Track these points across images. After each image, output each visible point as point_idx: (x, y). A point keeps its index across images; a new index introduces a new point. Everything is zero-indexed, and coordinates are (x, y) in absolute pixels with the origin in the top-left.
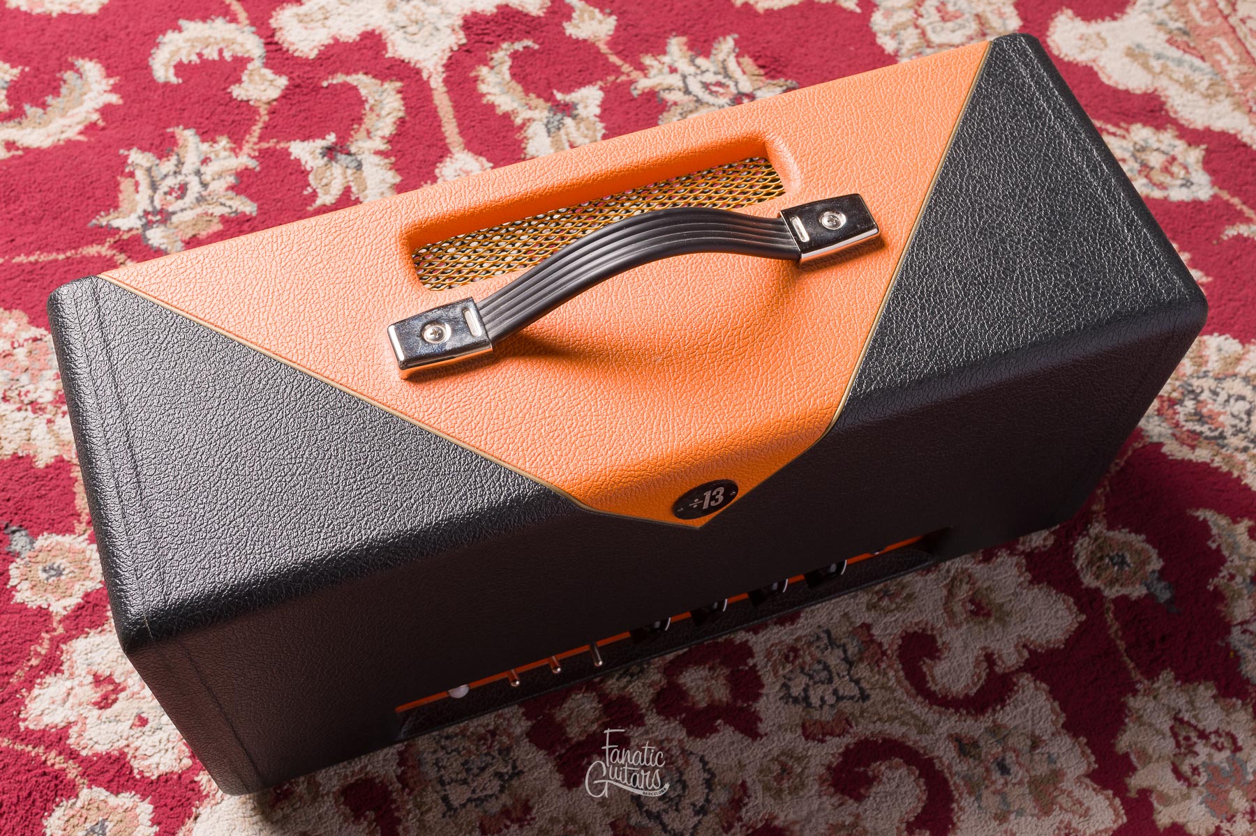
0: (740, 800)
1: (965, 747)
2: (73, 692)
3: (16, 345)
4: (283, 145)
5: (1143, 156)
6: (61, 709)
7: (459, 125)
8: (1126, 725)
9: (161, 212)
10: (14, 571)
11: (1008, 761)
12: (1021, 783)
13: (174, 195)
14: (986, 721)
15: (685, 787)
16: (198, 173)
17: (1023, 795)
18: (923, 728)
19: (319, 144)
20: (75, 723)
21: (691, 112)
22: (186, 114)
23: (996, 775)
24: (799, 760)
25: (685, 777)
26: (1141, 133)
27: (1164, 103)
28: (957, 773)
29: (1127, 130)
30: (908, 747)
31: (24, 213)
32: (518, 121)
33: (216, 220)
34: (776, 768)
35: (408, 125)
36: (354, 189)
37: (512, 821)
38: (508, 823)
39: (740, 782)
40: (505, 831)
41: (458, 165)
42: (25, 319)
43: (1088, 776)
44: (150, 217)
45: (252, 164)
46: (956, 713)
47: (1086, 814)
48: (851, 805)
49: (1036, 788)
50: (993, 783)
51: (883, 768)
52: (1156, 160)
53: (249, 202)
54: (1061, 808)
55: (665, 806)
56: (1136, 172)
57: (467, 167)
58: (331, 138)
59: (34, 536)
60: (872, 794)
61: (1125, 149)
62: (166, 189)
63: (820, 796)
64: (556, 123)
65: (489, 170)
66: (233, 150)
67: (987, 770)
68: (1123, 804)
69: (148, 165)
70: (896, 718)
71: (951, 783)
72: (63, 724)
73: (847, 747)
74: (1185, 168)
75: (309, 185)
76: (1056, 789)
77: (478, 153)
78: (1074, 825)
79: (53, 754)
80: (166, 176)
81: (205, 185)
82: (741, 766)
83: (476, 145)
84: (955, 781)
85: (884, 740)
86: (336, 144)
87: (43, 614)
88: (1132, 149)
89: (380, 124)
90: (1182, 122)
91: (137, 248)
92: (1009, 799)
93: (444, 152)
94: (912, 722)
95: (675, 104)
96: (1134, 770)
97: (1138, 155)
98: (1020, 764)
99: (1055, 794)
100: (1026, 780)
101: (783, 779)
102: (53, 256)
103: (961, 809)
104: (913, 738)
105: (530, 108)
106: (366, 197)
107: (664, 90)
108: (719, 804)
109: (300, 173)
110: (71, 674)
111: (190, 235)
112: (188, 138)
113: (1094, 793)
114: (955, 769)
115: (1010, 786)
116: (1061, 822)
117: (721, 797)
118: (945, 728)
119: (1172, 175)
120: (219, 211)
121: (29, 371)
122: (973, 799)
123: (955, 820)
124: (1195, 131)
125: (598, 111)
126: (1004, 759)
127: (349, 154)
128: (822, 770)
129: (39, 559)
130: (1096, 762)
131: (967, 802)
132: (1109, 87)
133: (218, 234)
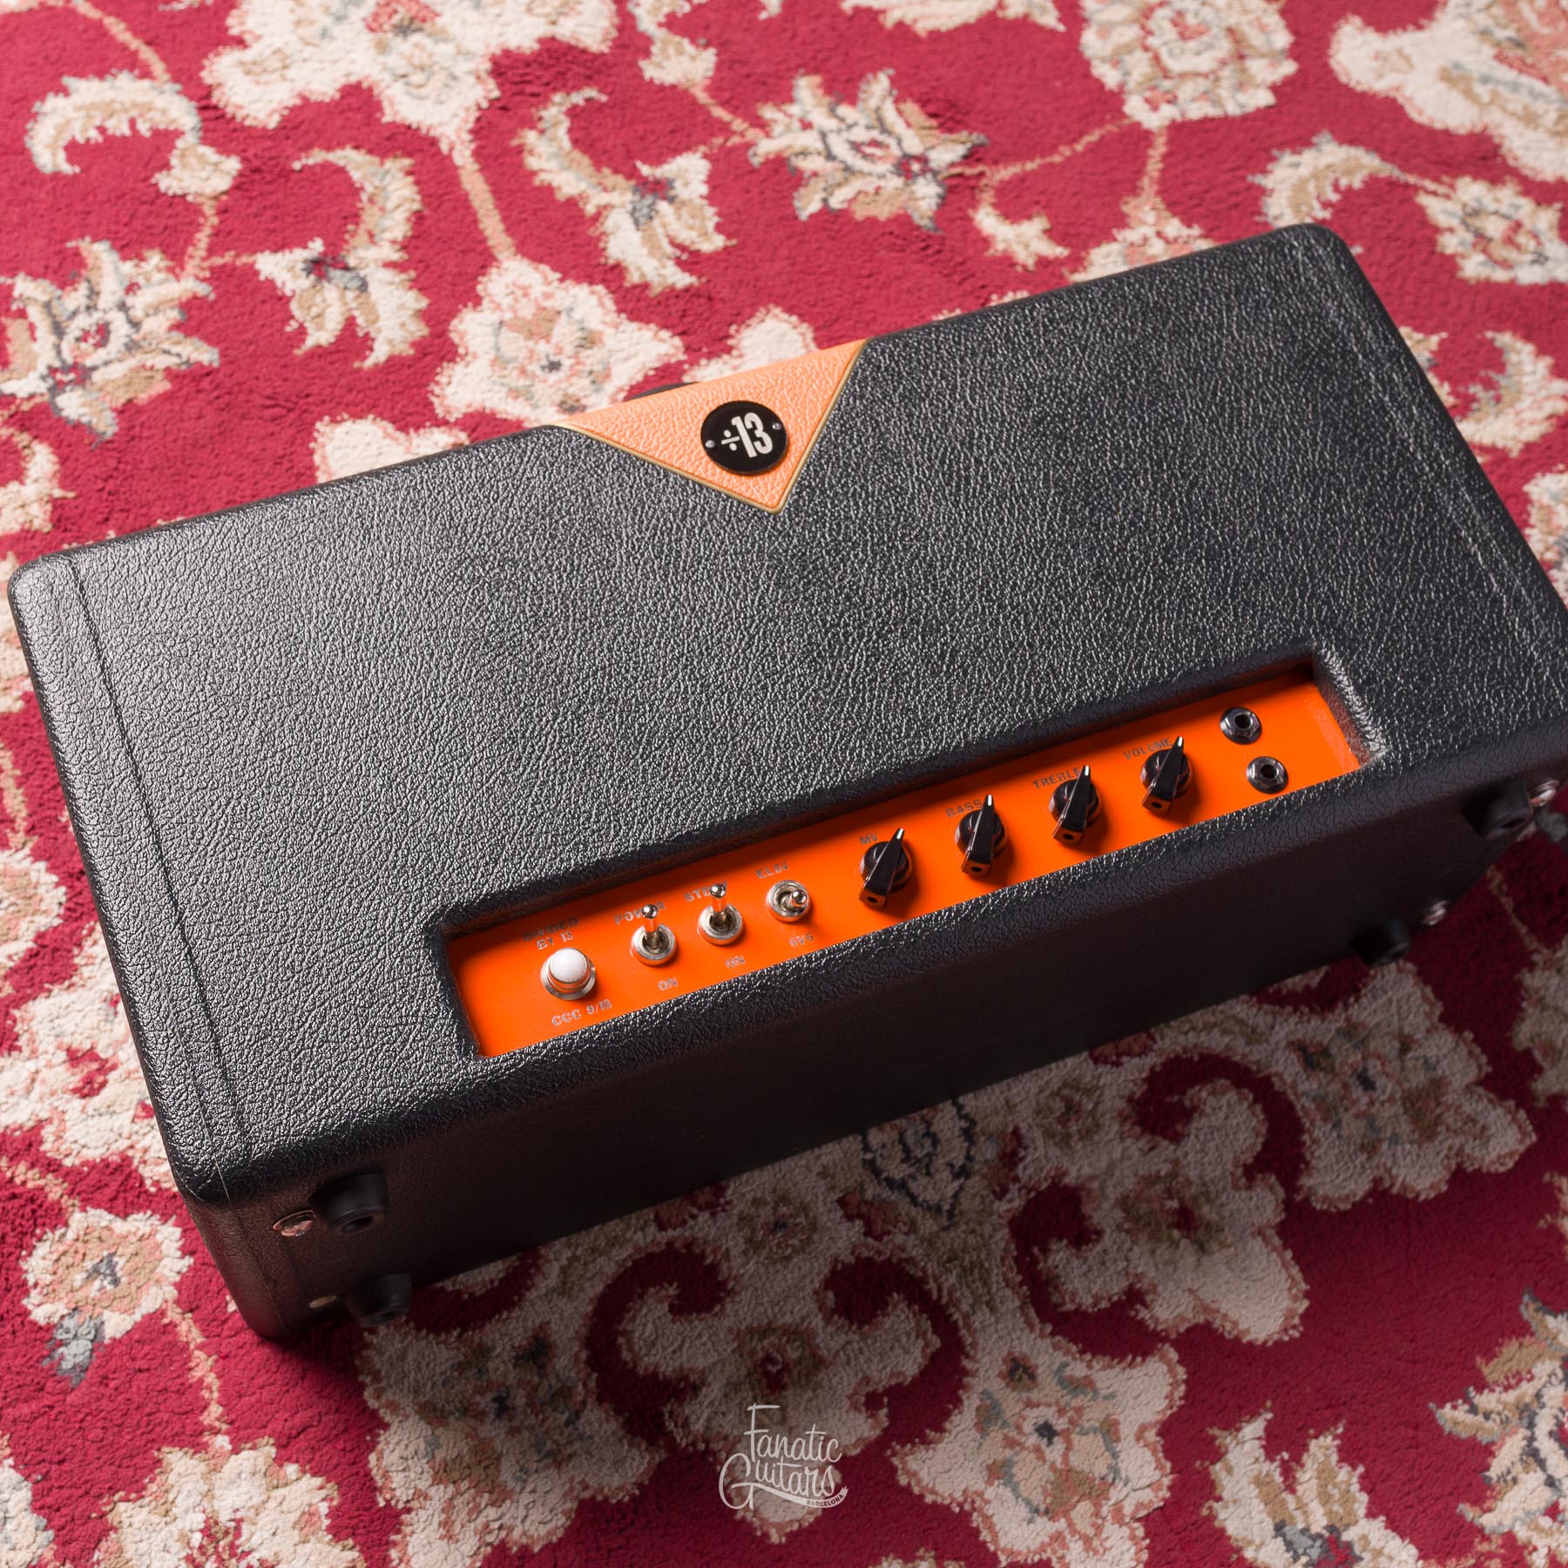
0: (1014, 1153)
1: (1312, 1057)
2: (40, 1077)
4: (245, 259)
5: (1477, 223)
6: (24, 1102)
7: (504, 219)
8: (1523, 1010)
9: (74, 367)
11: (1371, 1072)
12: (1391, 1099)
13: (91, 341)
14: (1336, 1020)
15: (935, 1141)
16: (123, 307)
17: (1396, 1116)
18: (1253, 1036)
19: (299, 256)
20: (49, 1121)
21: (839, 185)
22: (92, 219)
23: (1357, 1092)
24: (1088, 1092)
25: (934, 1129)
26: (1471, 190)
27: (1498, 147)
28: (1304, 1094)
29: (1452, 187)
30: (1235, 1063)
32: (590, 209)
33: (159, 376)
34: (1058, 1106)
35: (428, 222)
36: (360, 321)
37: (701, 1208)
38: (695, 1211)
39: (1010, 1129)
40: (691, 1222)
41: (509, 278)
43: (1480, 1083)
44: (59, 376)
45: (203, 289)
46: (1295, 1011)
47: (1483, 1135)
48: (1166, 1148)
49: (1413, 1105)
50: (1355, 1102)
51: (1204, 1094)
52: (1494, 228)
53: (205, 347)
54: (1448, 1129)
55: (912, 1170)
56: (1469, 247)
57: (524, 281)
58: (317, 246)
60: (1193, 1132)
61: (1452, 214)
62: (78, 333)
63: (1122, 1140)
64: (645, 211)
65: (556, 284)
66: (170, 270)
67: (1345, 1086)
68: (1529, 1117)
69: (44, 298)
70: (1215, 1025)
71: (1299, 1107)
72: (31, 1124)
73: (1152, 1070)
74: (1535, 236)
75: (292, 317)
76: (1438, 1104)
77: (537, 259)
78: (1468, 1150)
79: (22, 1167)
80: (74, 314)
81: (135, 325)
82: (1010, 1107)
83: (534, 247)
84: (1304, 1105)
85: (1202, 1056)
86: (325, 254)
88: (1460, 213)
89: (387, 223)
90: (1526, 172)
91: (46, 424)
92: (1379, 1123)
93: (486, 260)
94: (1237, 1029)
95: (815, 174)
96: (1540, 1070)
97: (1470, 221)
98: (1387, 1075)
99: (1438, 1111)
100: (1398, 1096)
101: (1069, 1120)
103: (1315, 1141)
104: (1240, 1051)
105: (605, 190)
106: (379, 331)
107: (797, 155)
108: (986, 1162)
109: (276, 300)
110: (34, 1052)
111: (122, 400)
112: (100, 253)
113: (1490, 1107)
114: (1303, 1087)
115: (1377, 1105)
116: (1450, 1148)
117: (987, 1151)
118: (1282, 1034)
119: (1518, 247)
120: (161, 362)
122: (1329, 1126)
123: (1308, 1156)
124: (1544, 185)
125: (704, 190)
126: (1365, 1070)
127: (346, 268)
128: (1121, 1104)
130: (1488, 1064)
131: (1321, 1131)
132: (1421, 127)
133: (166, 397)
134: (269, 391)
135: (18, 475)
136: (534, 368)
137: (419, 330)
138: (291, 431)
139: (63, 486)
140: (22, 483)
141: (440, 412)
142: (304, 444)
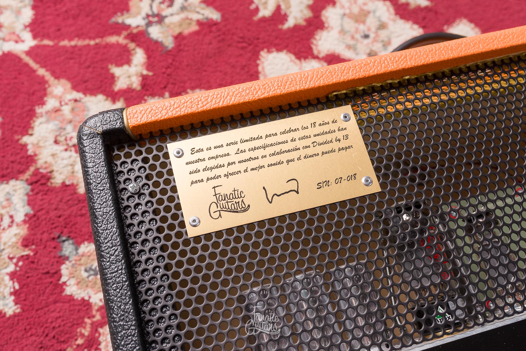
3: (63, 103)
9: (158, 15)
10: (65, 269)
13: (166, 4)
31: (66, 11)
33: (194, 23)
36: (283, 7)
42: (69, 85)
44: (151, 19)
53: (215, 12)
59: (77, 244)
75: (253, 2)
87: (86, 304)
91: (143, 40)
102: (87, 42)
106: (291, 12)
111: (177, 32)
120: (196, 17)
121: (73, 123)
129: (82, 262)
133: (196, 33)
134: (241, 35)
135: (128, 62)
136: (358, 36)
137: (308, 14)
138: (249, 55)
139: (148, 69)
140: (130, 66)
141: (315, 52)
142: (255, 61)
